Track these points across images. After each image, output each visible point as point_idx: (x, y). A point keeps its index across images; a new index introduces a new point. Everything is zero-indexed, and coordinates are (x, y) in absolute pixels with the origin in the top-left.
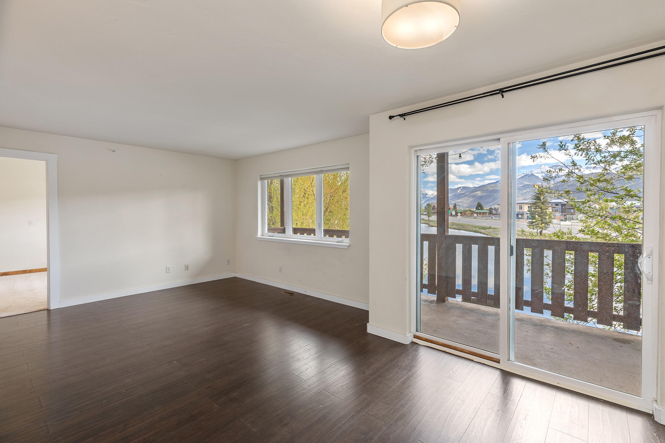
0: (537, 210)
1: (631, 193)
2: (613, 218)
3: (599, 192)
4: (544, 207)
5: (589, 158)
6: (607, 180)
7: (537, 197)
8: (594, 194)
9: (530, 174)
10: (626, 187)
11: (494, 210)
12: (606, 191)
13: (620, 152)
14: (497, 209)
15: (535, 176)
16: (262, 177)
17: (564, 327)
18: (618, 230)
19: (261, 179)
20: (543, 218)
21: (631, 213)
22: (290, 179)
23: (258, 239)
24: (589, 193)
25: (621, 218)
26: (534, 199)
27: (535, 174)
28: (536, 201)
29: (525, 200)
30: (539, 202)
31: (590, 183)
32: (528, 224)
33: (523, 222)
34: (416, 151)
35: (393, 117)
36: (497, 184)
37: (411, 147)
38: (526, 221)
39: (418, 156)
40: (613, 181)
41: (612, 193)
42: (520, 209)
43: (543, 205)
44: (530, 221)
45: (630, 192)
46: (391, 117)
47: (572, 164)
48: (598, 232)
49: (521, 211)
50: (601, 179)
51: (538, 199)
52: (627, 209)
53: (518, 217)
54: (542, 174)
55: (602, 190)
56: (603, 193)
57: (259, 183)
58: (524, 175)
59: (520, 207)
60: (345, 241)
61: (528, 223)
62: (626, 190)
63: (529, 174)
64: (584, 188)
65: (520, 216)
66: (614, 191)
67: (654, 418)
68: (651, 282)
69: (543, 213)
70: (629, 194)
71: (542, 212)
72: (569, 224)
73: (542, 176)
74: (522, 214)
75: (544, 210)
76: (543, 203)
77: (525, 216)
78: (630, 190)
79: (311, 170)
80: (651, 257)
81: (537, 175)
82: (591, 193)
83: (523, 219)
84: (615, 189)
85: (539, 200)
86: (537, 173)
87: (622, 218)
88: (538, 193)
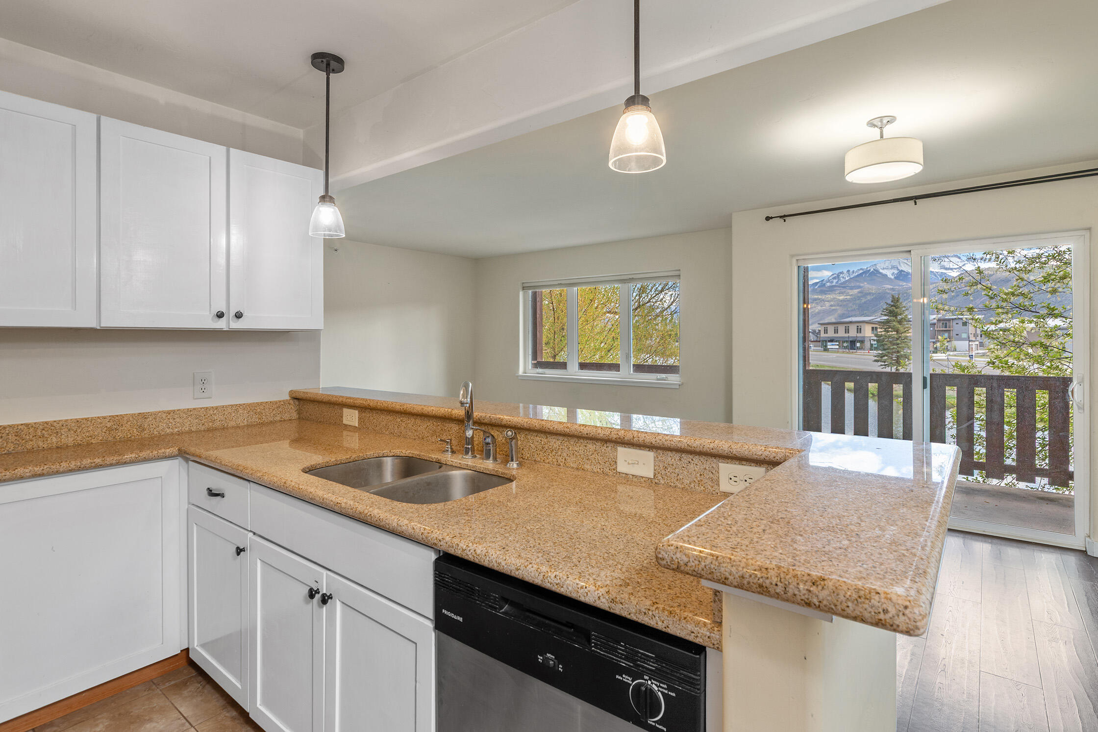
0: (890, 333)
1: (1055, 312)
2: (1032, 345)
3: (1013, 309)
4: (901, 329)
5: (1000, 262)
6: (1024, 294)
7: (890, 311)
8: (1007, 313)
9: (872, 270)
10: (1049, 304)
11: (813, 333)
12: (1023, 308)
13: (1039, 256)
14: (817, 331)
15: (881, 273)
16: (525, 285)
17: (975, 487)
18: (1039, 361)
19: (523, 288)
20: (900, 347)
21: (1054, 339)
22: (575, 289)
23: (520, 378)
24: (1000, 310)
25: (1042, 345)
26: (885, 315)
27: (881, 271)
28: (888, 319)
29: (865, 316)
30: (894, 321)
31: (1002, 298)
32: (876, 358)
33: (864, 355)
34: (797, 260)
35: (772, 218)
36: (816, 287)
37: (792, 256)
38: (869, 352)
39: (799, 267)
40: (1032, 295)
41: (1031, 311)
42: (857, 333)
43: (900, 325)
44: (879, 353)
45: (1054, 310)
46: (768, 219)
47: (977, 271)
48: (1013, 364)
49: (859, 335)
50: (1016, 293)
51: (891, 315)
52: (1050, 333)
53: (855, 346)
54: (893, 271)
55: (1017, 307)
56: (1019, 311)
57: (521, 294)
58: (861, 271)
59: (858, 329)
60: (673, 379)
61: (876, 356)
62: (1048, 308)
63: (870, 270)
64: (994, 305)
65: (858, 345)
66: (1033, 309)
67: (1087, 553)
68: (1082, 411)
69: (900, 339)
70: (1052, 314)
71: (900, 337)
72: (944, 358)
73: (894, 273)
74: (862, 342)
75: (903, 334)
76: (900, 322)
77: (867, 344)
78: (1054, 307)
79: (614, 277)
80: (1082, 384)
81: (884, 272)
82: (1003, 311)
83: (864, 350)
84: (1034, 307)
85: (893, 316)
86: (884, 269)
87: (1044, 345)
88: (892, 304)
